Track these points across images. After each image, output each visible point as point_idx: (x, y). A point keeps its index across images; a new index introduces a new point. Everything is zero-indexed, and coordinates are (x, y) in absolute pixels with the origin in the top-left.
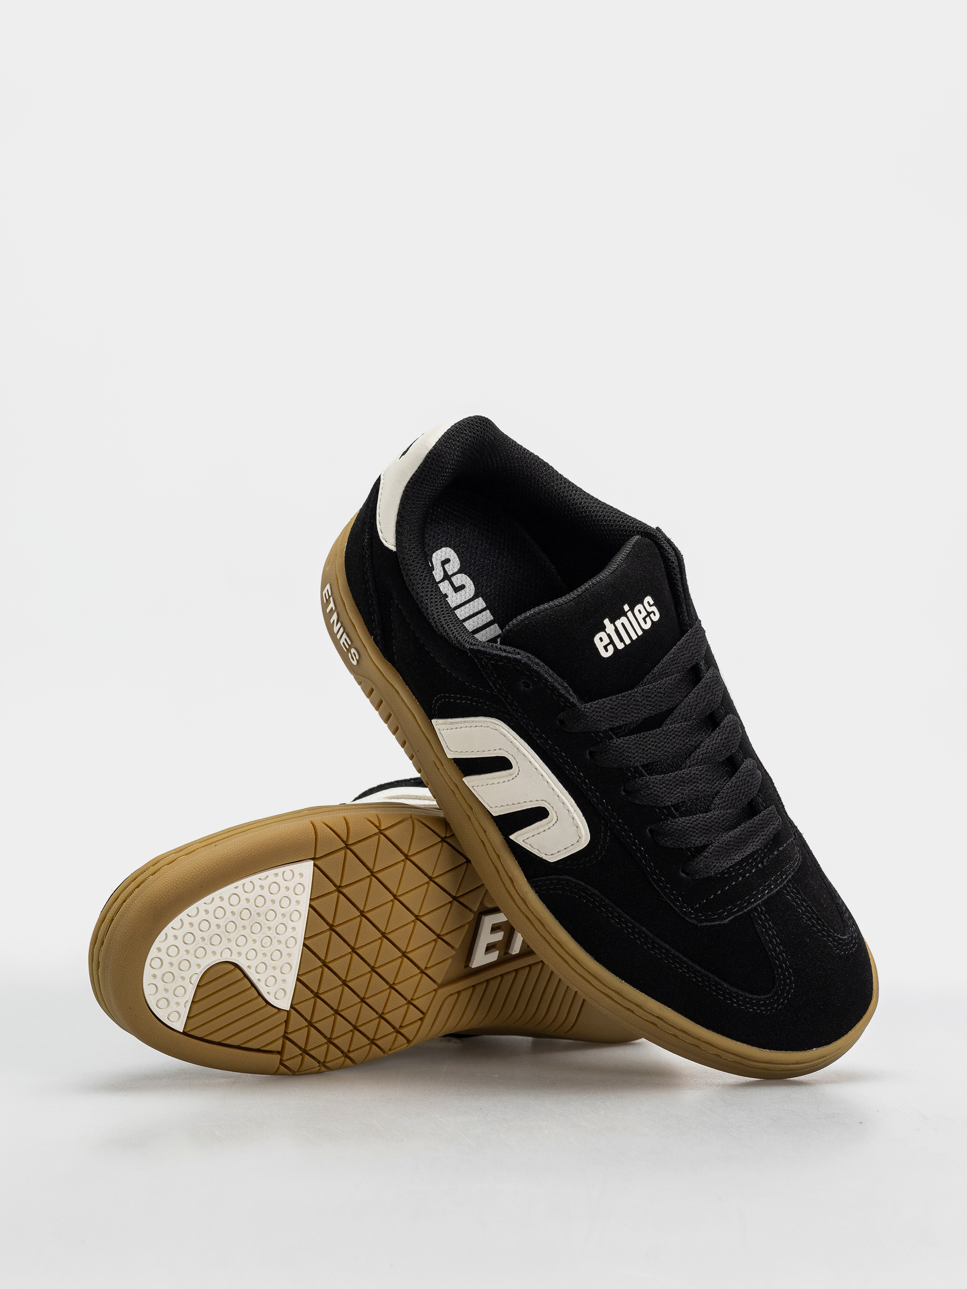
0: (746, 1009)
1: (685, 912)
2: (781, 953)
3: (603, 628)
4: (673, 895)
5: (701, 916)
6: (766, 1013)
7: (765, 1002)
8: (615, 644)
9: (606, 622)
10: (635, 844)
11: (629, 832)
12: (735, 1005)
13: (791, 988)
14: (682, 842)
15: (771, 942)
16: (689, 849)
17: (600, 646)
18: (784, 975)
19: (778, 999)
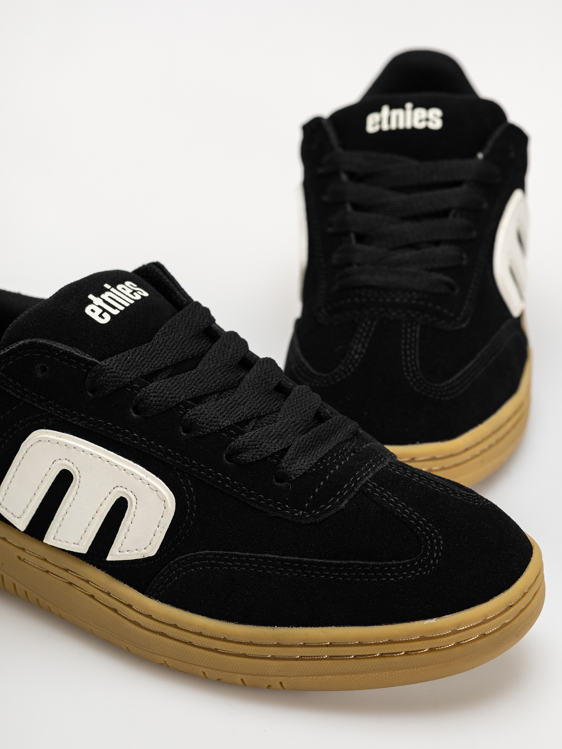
0: (404, 578)
1: (298, 516)
2: (412, 513)
3: (91, 302)
4: (279, 506)
5: (315, 512)
6: (427, 572)
7: (419, 561)
8: (108, 311)
9: (91, 297)
10: (219, 478)
11: (208, 469)
12: (392, 579)
13: (439, 540)
14: (261, 451)
15: (398, 507)
16: (272, 455)
17: (95, 316)
18: (426, 531)
19: (432, 554)
